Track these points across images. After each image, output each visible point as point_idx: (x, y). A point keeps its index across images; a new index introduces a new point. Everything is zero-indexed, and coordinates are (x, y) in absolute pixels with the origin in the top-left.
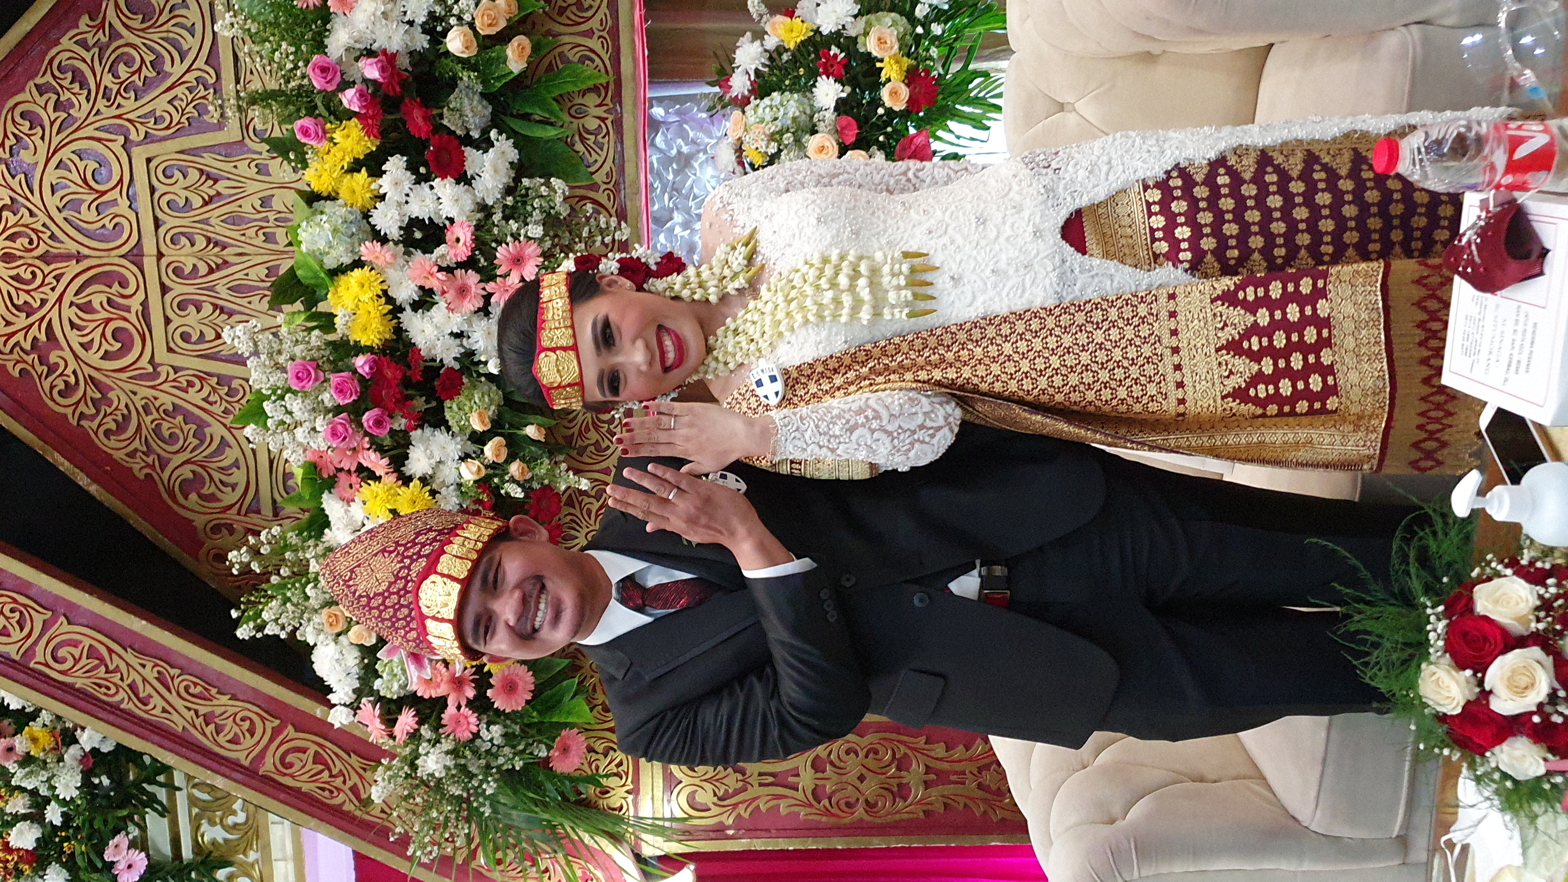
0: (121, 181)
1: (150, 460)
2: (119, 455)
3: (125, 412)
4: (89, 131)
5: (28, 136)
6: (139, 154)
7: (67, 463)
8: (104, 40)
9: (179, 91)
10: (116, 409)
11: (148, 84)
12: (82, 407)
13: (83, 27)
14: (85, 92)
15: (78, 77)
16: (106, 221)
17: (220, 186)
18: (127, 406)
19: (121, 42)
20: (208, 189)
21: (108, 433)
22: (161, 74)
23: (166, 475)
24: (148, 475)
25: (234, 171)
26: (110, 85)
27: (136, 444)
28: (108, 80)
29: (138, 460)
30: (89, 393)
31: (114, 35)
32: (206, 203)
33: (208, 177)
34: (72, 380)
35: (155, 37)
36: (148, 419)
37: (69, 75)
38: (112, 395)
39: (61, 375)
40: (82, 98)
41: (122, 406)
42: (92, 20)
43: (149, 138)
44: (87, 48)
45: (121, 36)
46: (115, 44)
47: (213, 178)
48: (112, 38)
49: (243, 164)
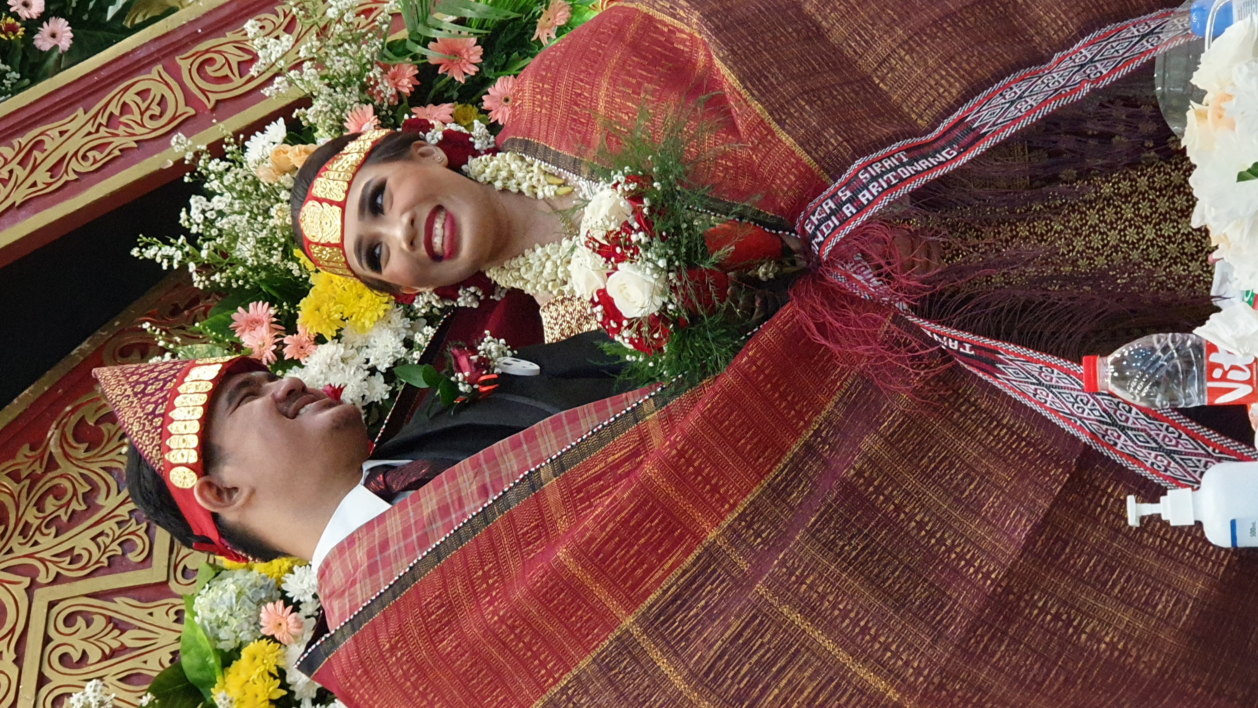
0: (12, 629)
6: (42, 597)
8: (39, 472)
9: (109, 526)
11: (75, 518)
13: (20, 458)
17: (128, 639)
19: (58, 472)
20: (112, 642)
22: (92, 507)
25: (149, 619)
26: (30, 521)
28: (31, 516)
31: (52, 465)
32: (105, 657)
33: (115, 627)
35: (96, 467)
42: (32, 449)
43: (58, 579)
44: (18, 480)
45: (57, 467)
46: (50, 475)
47: (120, 627)
48: (48, 469)
49: (160, 612)
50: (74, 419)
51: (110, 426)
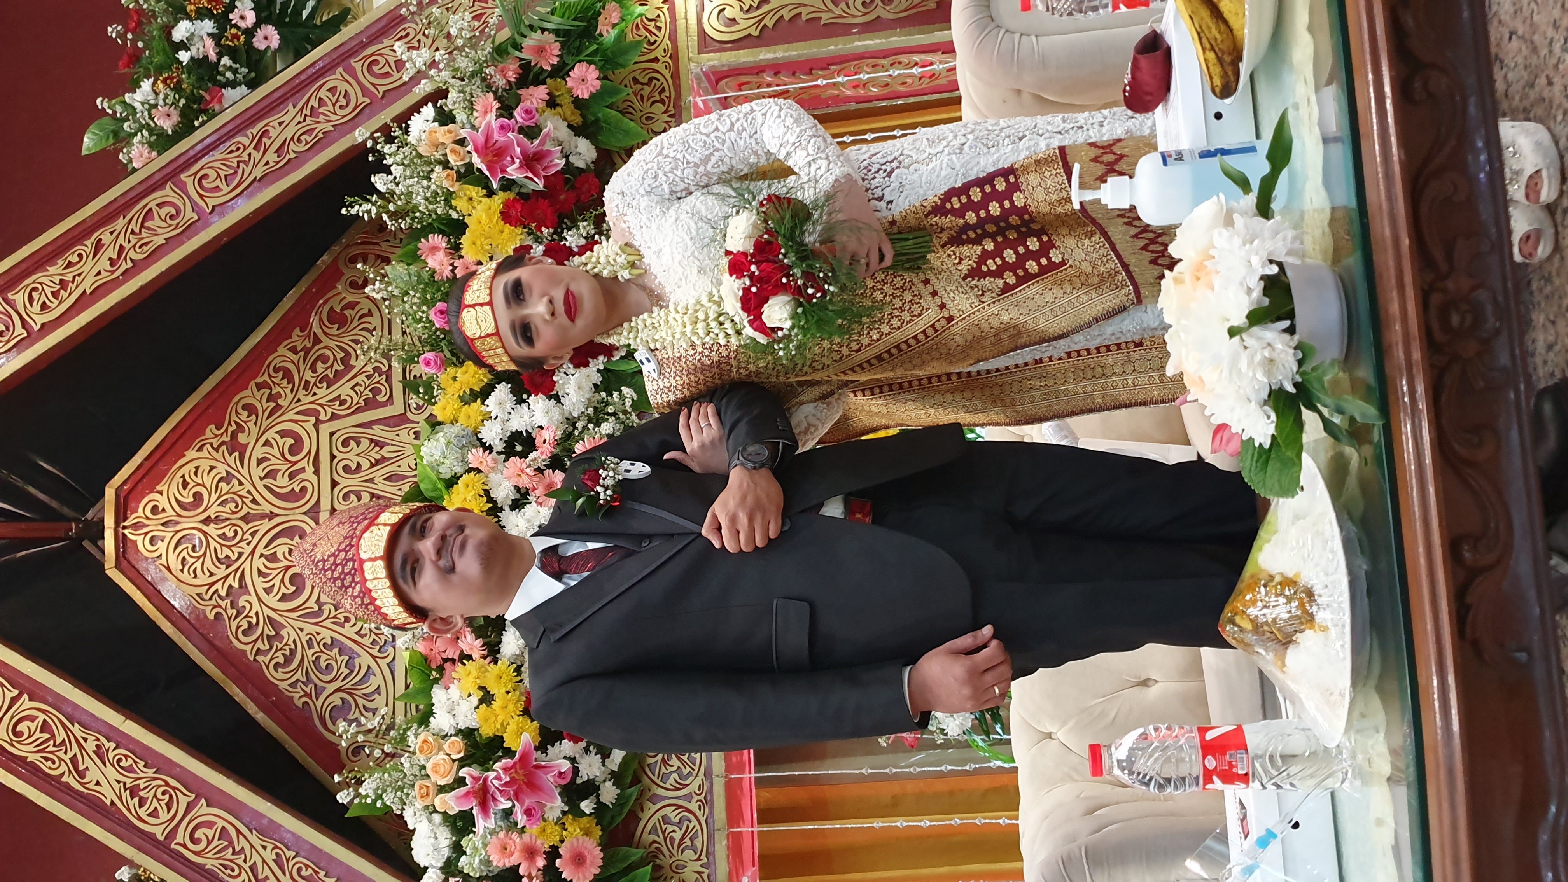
0: (309, 453)
1: (308, 690)
2: (283, 686)
3: (293, 647)
4: (291, 415)
5: (245, 422)
6: (325, 429)
7: (241, 694)
8: (309, 345)
9: (361, 379)
10: (286, 644)
11: (338, 375)
12: (259, 644)
13: (295, 337)
14: (291, 386)
15: (288, 375)
16: (295, 486)
17: (386, 452)
18: (294, 642)
19: (321, 345)
20: (375, 455)
21: (277, 666)
22: (348, 367)
23: (319, 704)
24: (306, 703)
25: (397, 438)
26: (309, 379)
27: (298, 675)
28: (309, 376)
29: (299, 690)
30: (267, 631)
31: (317, 341)
32: (373, 466)
33: (377, 445)
34: (254, 621)
35: (346, 340)
36: (310, 652)
37: (281, 374)
38: (284, 633)
39: (247, 616)
40: (288, 391)
41: (291, 642)
42: (301, 331)
43: (334, 417)
44: (296, 353)
45: (321, 342)
46: (317, 347)
47: (380, 445)
48: (314, 345)
49: (404, 433)
50: (326, 309)
51: (350, 311)
